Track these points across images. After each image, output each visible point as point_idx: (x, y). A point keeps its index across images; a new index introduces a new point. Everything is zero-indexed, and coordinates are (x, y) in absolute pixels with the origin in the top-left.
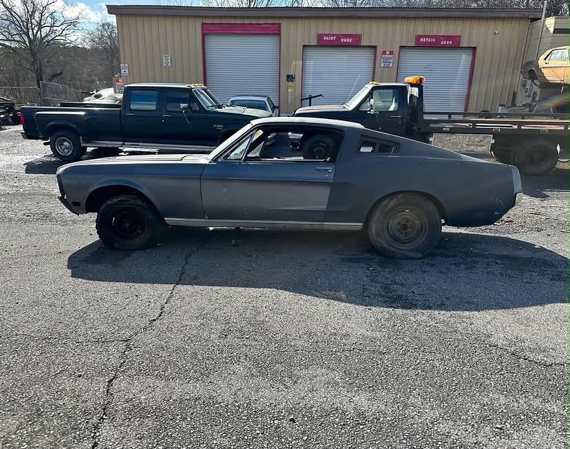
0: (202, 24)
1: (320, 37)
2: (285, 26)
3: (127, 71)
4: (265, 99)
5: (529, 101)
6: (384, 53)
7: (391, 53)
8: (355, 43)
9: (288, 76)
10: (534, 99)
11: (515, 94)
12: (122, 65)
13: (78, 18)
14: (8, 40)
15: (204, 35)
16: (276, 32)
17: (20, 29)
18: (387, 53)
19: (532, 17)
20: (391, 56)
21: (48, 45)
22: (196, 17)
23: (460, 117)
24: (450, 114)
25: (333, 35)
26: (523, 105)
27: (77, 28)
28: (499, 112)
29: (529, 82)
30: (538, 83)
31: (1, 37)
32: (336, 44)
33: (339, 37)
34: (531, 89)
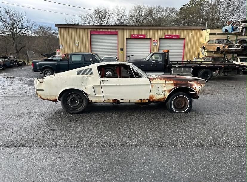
0: (90, 31)
1: (132, 36)
2: (119, 32)
3: (62, 47)
4: (115, 57)
5: (204, 56)
6: (154, 41)
7: (156, 41)
8: (144, 38)
9: (121, 49)
10: (205, 56)
11: (199, 54)
12: (60, 45)
13: (32, 25)
14: (3, 34)
15: (91, 35)
16: (116, 34)
17: (8, 29)
18: (155, 41)
19: (203, 29)
20: (157, 42)
21: (19, 36)
22: (87, 28)
23: (181, 63)
24: (178, 61)
25: (137, 35)
26: (202, 58)
27: (31, 29)
28: (194, 60)
29: (203, 50)
30: (206, 51)
31: (1, 33)
32: (137, 38)
33: (138, 35)
34: (204, 52)
